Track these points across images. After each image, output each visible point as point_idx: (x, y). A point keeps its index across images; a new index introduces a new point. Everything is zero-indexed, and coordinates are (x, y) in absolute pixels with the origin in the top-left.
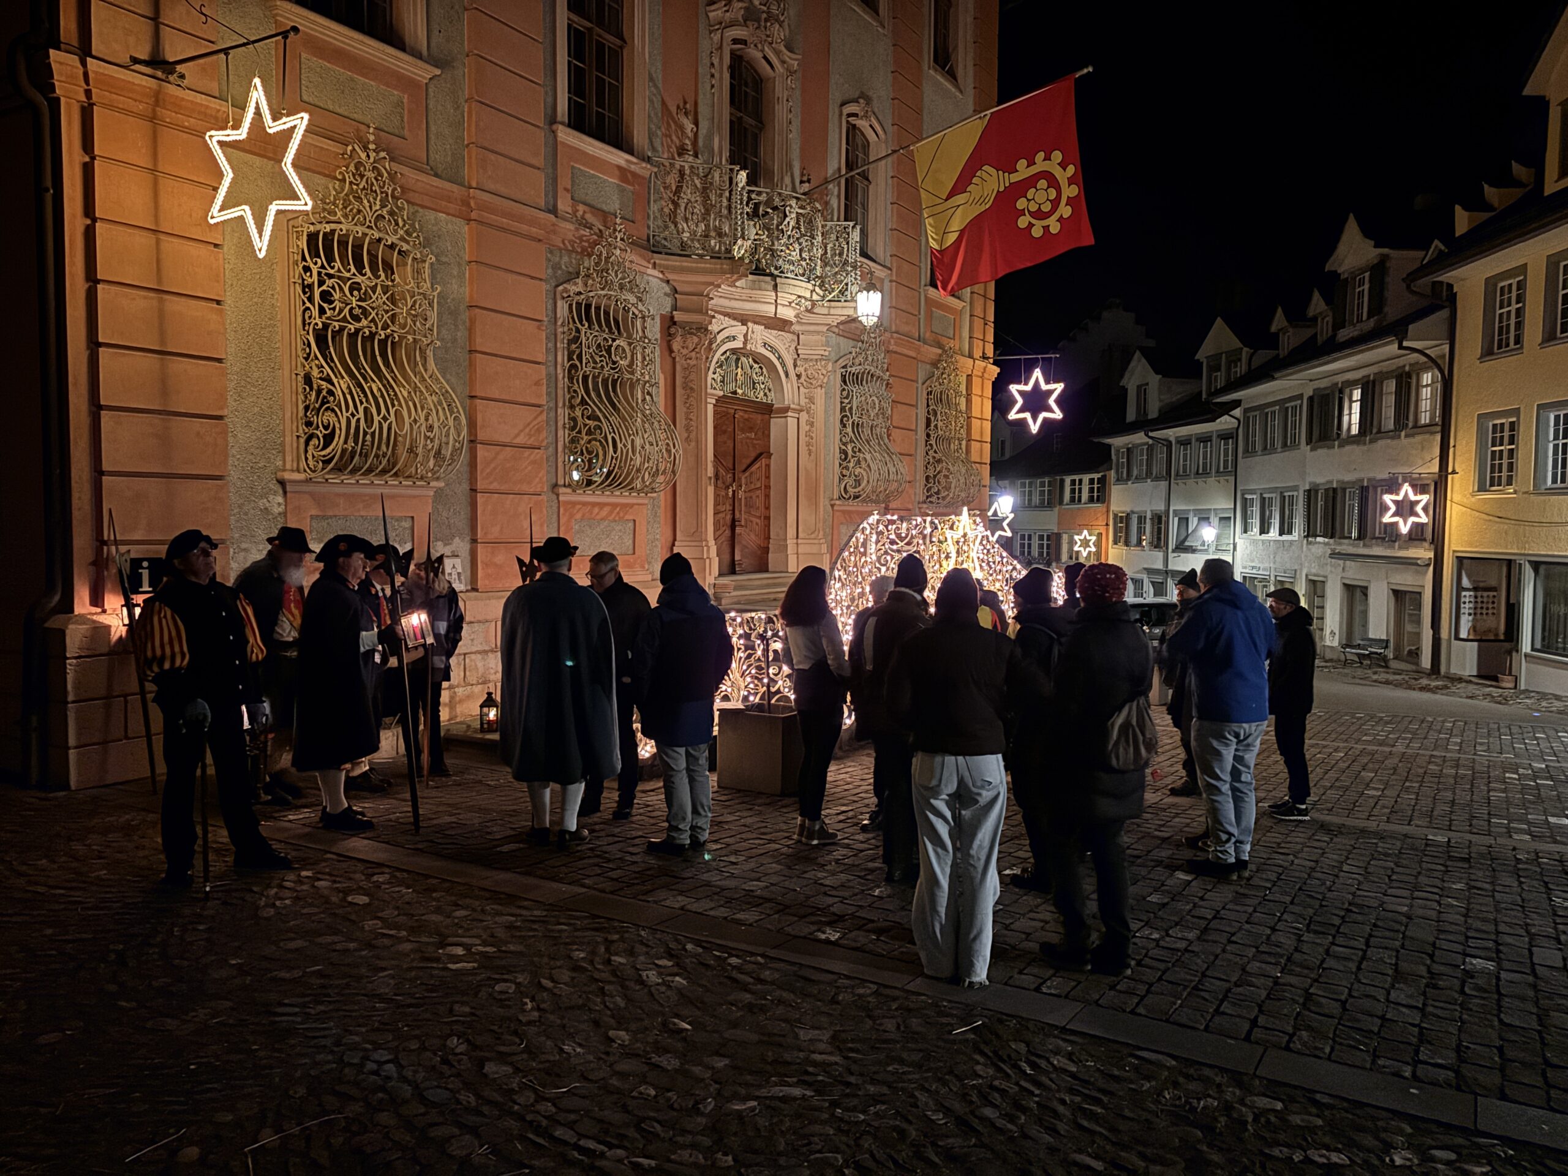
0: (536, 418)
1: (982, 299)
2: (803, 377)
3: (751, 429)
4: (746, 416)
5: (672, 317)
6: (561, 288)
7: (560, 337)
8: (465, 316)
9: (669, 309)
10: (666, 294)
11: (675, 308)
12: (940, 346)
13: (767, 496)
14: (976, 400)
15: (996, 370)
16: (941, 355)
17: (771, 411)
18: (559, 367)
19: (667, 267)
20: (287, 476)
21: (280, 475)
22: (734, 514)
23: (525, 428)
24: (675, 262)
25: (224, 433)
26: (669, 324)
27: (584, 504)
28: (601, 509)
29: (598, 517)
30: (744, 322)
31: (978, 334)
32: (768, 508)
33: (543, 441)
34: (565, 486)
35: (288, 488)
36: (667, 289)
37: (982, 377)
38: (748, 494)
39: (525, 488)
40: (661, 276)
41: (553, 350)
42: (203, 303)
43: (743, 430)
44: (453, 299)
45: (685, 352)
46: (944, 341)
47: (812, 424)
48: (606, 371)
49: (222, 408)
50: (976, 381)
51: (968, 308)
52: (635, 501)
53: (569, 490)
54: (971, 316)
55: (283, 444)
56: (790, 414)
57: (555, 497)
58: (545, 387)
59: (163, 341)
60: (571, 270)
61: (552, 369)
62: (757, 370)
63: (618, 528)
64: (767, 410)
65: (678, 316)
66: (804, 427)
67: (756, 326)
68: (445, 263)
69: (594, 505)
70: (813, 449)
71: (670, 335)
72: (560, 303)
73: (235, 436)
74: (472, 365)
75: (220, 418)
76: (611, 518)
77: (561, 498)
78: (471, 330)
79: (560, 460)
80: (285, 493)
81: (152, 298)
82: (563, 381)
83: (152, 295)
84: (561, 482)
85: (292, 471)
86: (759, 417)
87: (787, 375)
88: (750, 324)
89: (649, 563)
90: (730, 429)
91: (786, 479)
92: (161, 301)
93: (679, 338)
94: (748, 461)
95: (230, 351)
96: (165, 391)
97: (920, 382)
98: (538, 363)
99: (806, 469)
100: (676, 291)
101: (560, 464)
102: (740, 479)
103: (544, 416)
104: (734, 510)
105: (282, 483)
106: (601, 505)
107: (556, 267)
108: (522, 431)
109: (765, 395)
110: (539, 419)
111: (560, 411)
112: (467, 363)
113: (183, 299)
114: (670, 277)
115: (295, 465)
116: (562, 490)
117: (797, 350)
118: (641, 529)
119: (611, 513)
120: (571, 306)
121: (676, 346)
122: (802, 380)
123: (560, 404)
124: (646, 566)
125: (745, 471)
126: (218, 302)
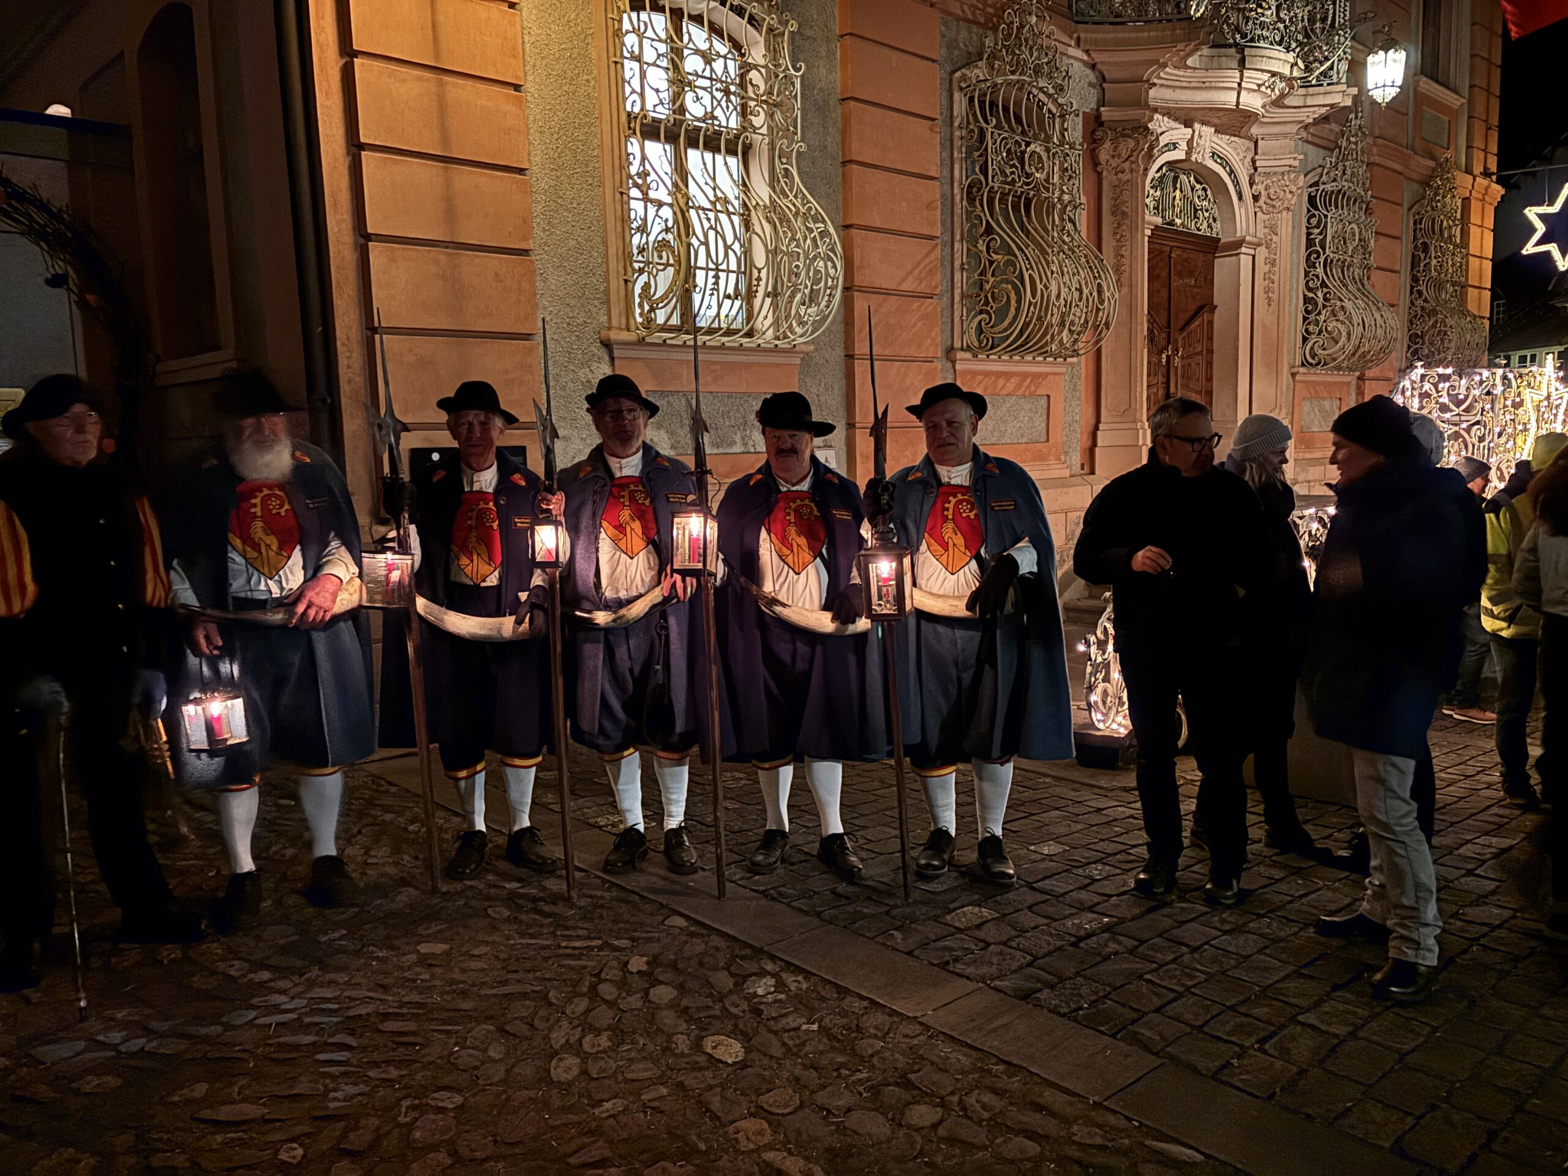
0: (928, 255)
1: (1485, 94)
2: (1263, 199)
3: (1191, 274)
4: (1185, 255)
5: (1098, 116)
6: (958, 74)
7: (957, 143)
8: (837, 113)
9: (1094, 105)
10: (1090, 84)
11: (1102, 102)
12: (1433, 158)
13: (1210, 364)
14: (1474, 231)
15: (1498, 190)
16: (1434, 170)
17: (1216, 249)
18: (956, 184)
19: (1095, 43)
20: (614, 335)
21: (604, 333)
22: (1168, 388)
23: (914, 268)
24: (1107, 34)
25: (531, 273)
26: (1095, 124)
27: (987, 374)
28: (1008, 380)
29: (1003, 392)
30: (1188, 124)
31: (1479, 143)
32: (1210, 379)
33: (936, 287)
34: (962, 349)
35: (616, 353)
36: (1092, 77)
37: (1483, 200)
38: (1186, 362)
39: (913, 352)
40: (1085, 58)
41: (948, 161)
42: (497, 88)
43: (1180, 274)
44: (821, 90)
45: (1114, 162)
46: (1438, 151)
47: (1273, 263)
48: (1019, 187)
49: (525, 239)
50: (1475, 206)
51: (1466, 107)
52: (1048, 369)
53: (968, 355)
54: (1469, 118)
55: (607, 292)
56: (1243, 250)
57: (949, 365)
58: (939, 212)
59: (445, 141)
60: (971, 49)
61: (947, 187)
62: (1200, 192)
63: (1027, 407)
64: (1211, 247)
65: (1106, 113)
66: (1262, 268)
67: (1204, 128)
68: (808, 38)
69: (999, 375)
70: (1274, 296)
71: (1094, 141)
72: (957, 96)
73: (545, 281)
74: (846, 180)
75: (525, 252)
76: (1021, 392)
77: (958, 367)
78: (845, 132)
79: (957, 314)
80: (612, 359)
81: (427, 80)
82: (960, 203)
83: (428, 75)
84: (957, 344)
85: (621, 329)
86: (1201, 256)
87: (1240, 198)
88: (1197, 126)
89: (1066, 453)
90: (1164, 274)
91: (1237, 339)
92: (441, 84)
93: (1107, 145)
94: (1187, 316)
95: (536, 161)
96: (450, 214)
97: (1406, 206)
98: (933, 178)
99: (1264, 325)
100: (1104, 79)
101: (957, 320)
102: (1176, 340)
103: (937, 253)
104: (1168, 383)
105: (607, 345)
106: (1008, 376)
107: (951, 45)
108: (910, 273)
109: (1210, 226)
110: (933, 256)
111: (957, 246)
112: (839, 180)
113: (470, 83)
114: (1098, 57)
115: (624, 322)
116: (960, 355)
117: (1254, 161)
118: (1057, 406)
119: (1020, 384)
120: (971, 99)
121: (1103, 156)
122: (1261, 202)
123: (958, 237)
124: (1063, 457)
125: (1182, 329)
126: (517, 87)
